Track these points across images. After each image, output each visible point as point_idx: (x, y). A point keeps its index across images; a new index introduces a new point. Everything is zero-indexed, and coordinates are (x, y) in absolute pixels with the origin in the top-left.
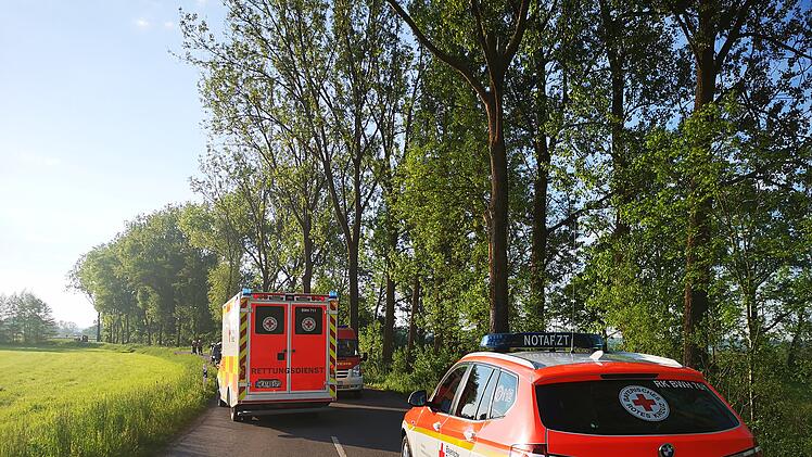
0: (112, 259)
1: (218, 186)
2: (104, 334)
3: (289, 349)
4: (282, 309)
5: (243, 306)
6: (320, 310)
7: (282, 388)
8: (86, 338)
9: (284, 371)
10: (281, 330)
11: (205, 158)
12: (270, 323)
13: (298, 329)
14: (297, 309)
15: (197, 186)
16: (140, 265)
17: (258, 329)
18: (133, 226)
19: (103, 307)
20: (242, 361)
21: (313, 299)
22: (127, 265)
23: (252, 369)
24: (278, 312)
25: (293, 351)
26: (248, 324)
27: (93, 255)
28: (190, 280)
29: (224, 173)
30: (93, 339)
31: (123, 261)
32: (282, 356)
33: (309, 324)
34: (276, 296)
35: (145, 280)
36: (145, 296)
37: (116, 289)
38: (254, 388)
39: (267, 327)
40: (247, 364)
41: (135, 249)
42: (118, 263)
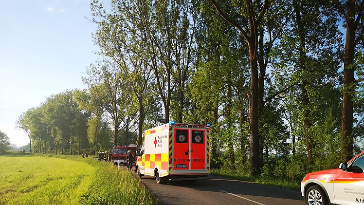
0: (39, 114)
1: (95, 81)
2: (33, 149)
3: (190, 150)
4: (187, 131)
5: (170, 129)
6: (203, 132)
7: (187, 168)
8: (24, 151)
9: (188, 160)
10: (186, 141)
11: (89, 68)
12: (182, 138)
13: (193, 141)
14: (193, 131)
15: (85, 81)
16: (53, 117)
17: (177, 140)
18: (49, 100)
19: (34, 136)
20: (170, 155)
21: (200, 127)
22: (47, 117)
23: (174, 159)
24: (185, 133)
25: (192, 151)
26: (173, 137)
27: (29, 113)
28: (78, 124)
29: (97, 75)
30: (27, 151)
31: (45, 116)
32: (187, 154)
33: (198, 139)
34: (184, 125)
35: (56, 124)
36: (55, 131)
37: (40, 129)
38: (176, 168)
39: (180, 140)
40: (172, 157)
41: (51, 110)
42: (42, 116)
